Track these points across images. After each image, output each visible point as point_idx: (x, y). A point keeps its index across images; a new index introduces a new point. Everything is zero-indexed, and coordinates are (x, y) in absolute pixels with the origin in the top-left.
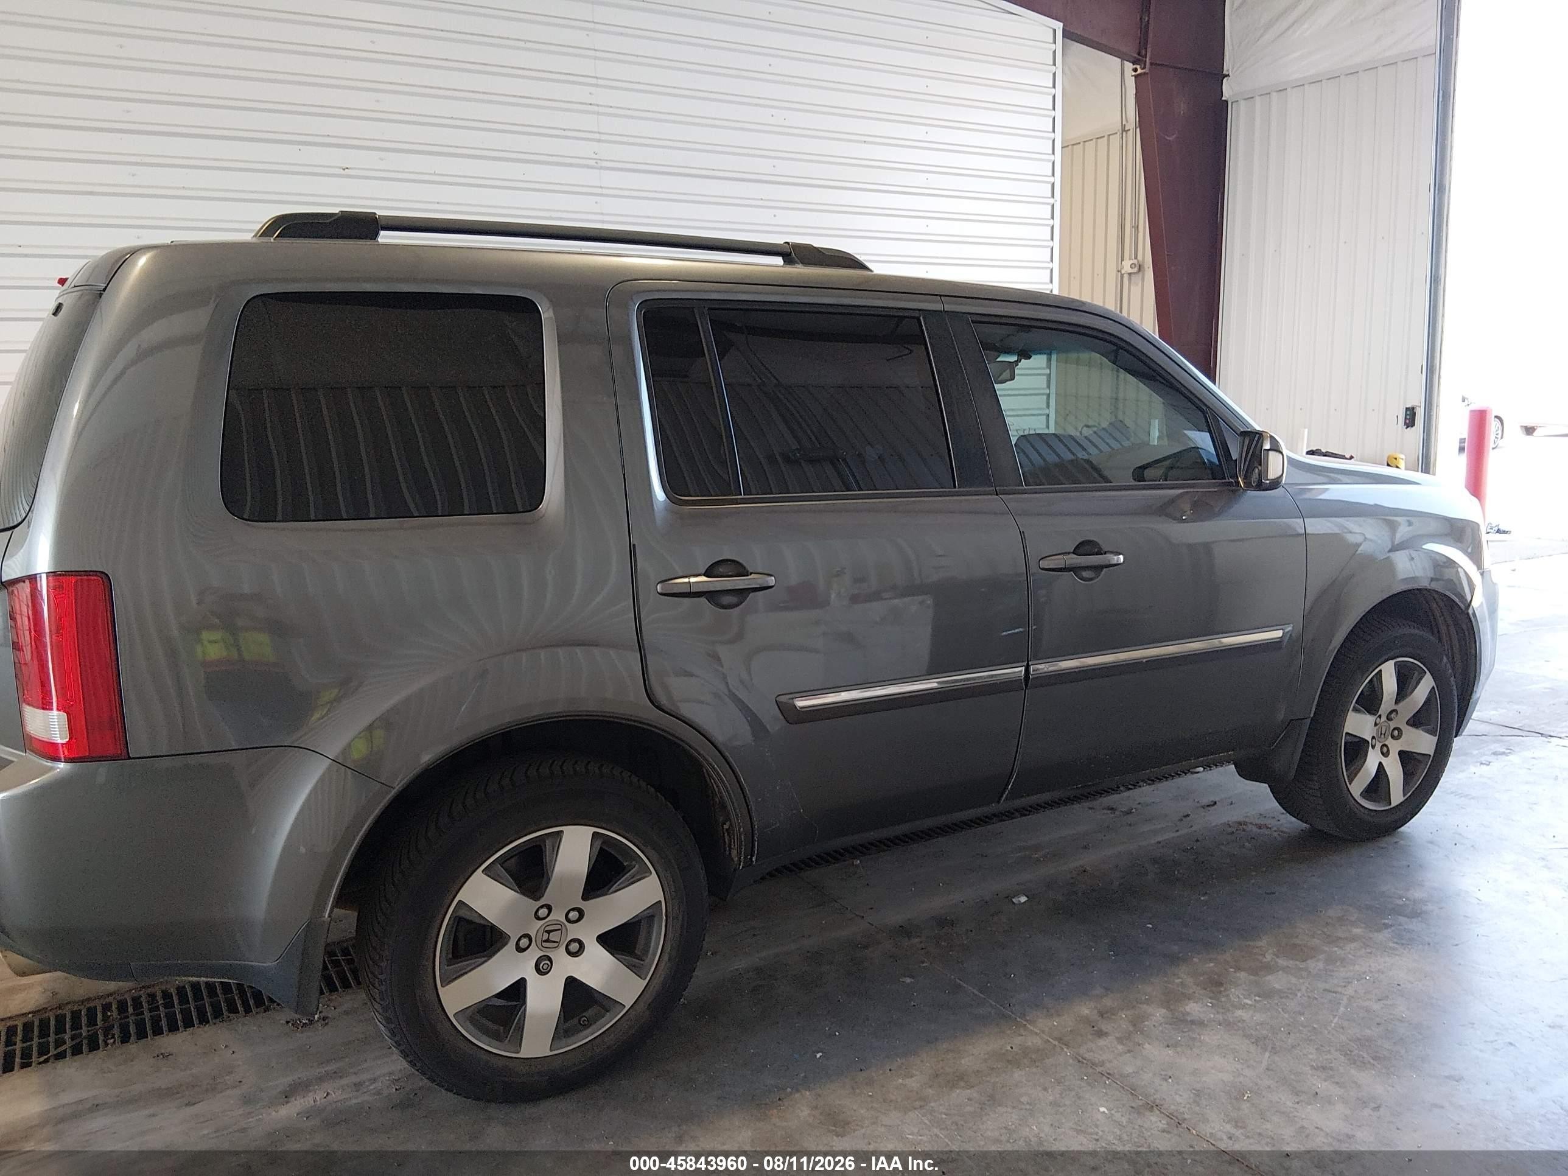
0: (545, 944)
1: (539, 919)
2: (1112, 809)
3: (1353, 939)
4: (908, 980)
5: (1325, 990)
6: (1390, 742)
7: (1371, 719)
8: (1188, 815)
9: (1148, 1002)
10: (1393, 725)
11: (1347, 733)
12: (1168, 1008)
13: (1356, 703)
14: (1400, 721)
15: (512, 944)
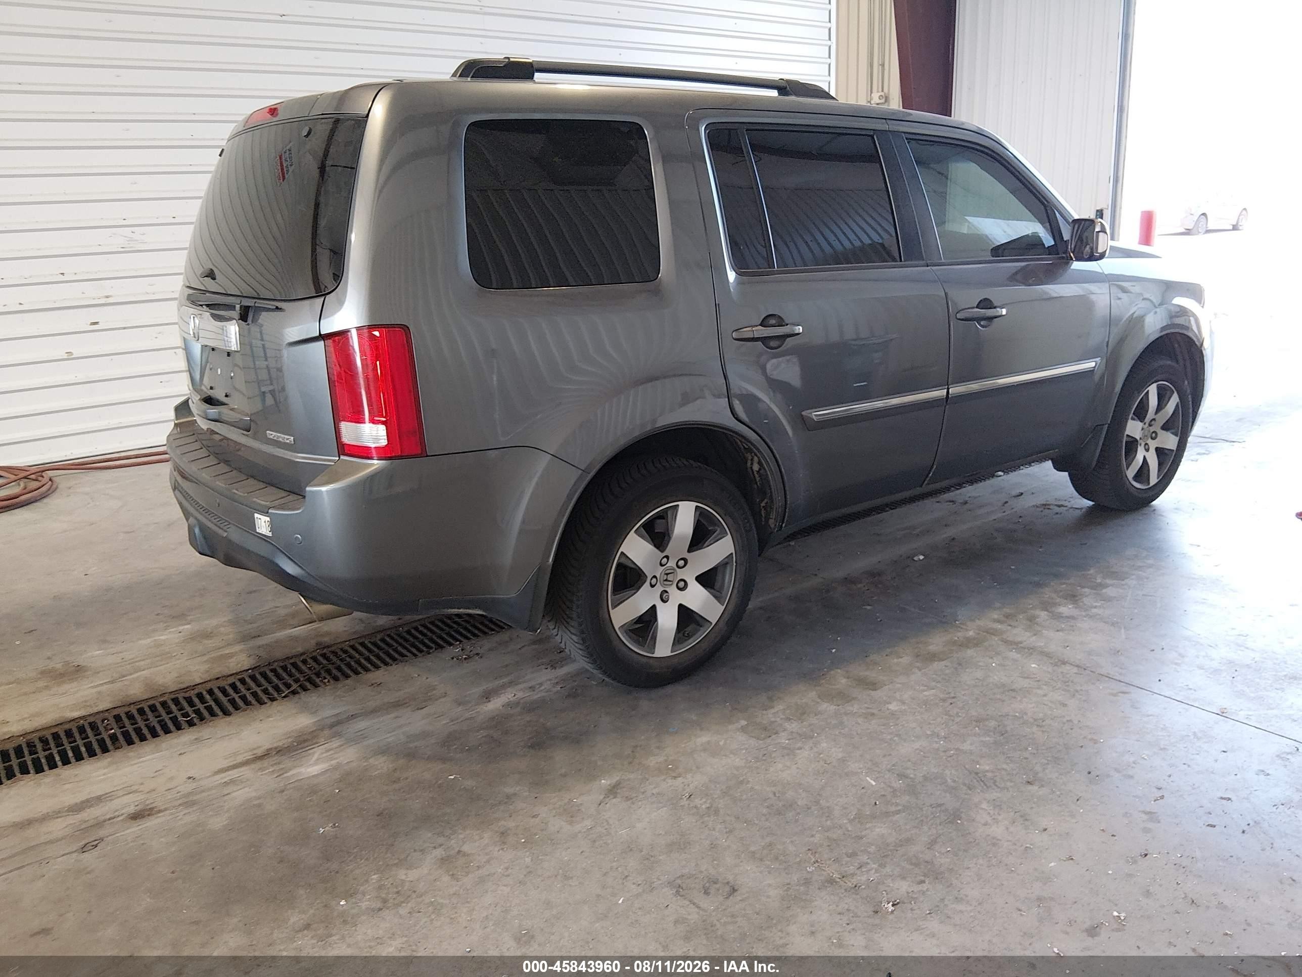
0: (665, 583)
1: (662, 565)
2: (953, 501)
3: (1150, 566)
4: (869, 608)
5: (1143, 595)
6: (1150, 441)
7: (1140, 425)
8: (1006, 502)
9: (1034, 608)
10: (1152, 429)
11: (1127, 435)
12: (1047, 611)
13: (1134, 414)
14: (1157, 427)
15: (647, 584)
